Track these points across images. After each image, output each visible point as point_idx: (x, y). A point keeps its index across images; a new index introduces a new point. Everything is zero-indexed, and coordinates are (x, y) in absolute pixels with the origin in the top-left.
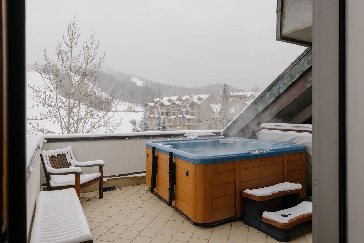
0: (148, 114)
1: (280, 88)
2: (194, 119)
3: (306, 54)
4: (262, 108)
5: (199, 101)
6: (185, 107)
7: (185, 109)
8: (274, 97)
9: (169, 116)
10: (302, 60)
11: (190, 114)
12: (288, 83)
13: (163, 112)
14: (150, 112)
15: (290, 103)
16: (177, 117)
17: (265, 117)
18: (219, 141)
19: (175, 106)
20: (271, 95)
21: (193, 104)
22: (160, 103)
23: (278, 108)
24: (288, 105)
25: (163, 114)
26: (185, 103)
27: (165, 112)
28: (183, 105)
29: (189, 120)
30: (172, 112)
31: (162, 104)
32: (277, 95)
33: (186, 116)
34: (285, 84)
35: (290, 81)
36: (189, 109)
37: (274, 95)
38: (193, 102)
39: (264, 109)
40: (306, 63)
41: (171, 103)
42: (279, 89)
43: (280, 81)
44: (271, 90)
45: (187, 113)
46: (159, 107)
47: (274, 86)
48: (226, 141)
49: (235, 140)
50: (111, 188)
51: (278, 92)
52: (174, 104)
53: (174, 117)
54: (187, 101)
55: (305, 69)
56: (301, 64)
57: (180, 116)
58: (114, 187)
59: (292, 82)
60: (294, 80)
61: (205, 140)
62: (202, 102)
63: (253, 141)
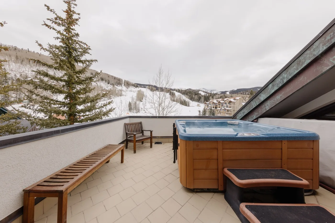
0: (206, 107)
1: (284, 78)
2: (231, 110)
3: (321, 35)
4: (264, 98)
5: (234, 101)
6: (226, 103)
7: (226, 105)
8: (277, 87)
9: (217, 108)
10: (315, 44)
11: (229, 107)
12: (295, 72)
13: (214, 106)
14: (207, 106)
15: (297, 91)
16: (221, 108)
17: (267, 105)
18: (227, 122)
19: (220, 104)
20: (273, 86)
21: (231, 102)
22: (212, 102)
23: (281, 97)
24: (295, 92)
25: (213, 107)
26: (226, 102)
27: (215, 106)
28: (225, 103)
29: (228, 110)
30: (218, 106)
31: (213, 103)
32: (280, 85)
33: (226, 108)
34: (290, 74)
35: (297, 69)
36: (228, 105)
37: (277, 85)
38: (230, 101)
39: (266, 98)
40: (321, 45)
41: (218, 102)
42: (282, 79)
43: (284, 71)
44: (273, 82)
45: (227, 107)
46: (212, 104)
47: (278, 78)
48: (231, 122)
49: (240, 122)
50: (160, 142)
51: (282, 82)
52: (219, 102)
53: (220, 108)
54: (227, 101)
55: (321, 52)
56: (313, 48)
57: (223, 108)
58: (161, 142)
59: (300, 69)
60: (302, 67)
61: (216, 121)
62: (236, 101)
63: (254, 124)
